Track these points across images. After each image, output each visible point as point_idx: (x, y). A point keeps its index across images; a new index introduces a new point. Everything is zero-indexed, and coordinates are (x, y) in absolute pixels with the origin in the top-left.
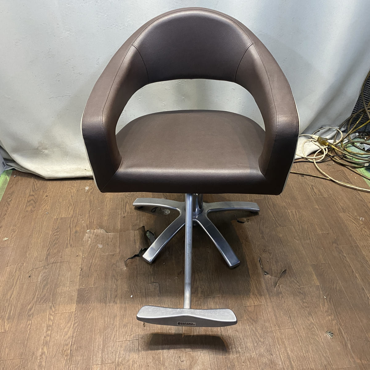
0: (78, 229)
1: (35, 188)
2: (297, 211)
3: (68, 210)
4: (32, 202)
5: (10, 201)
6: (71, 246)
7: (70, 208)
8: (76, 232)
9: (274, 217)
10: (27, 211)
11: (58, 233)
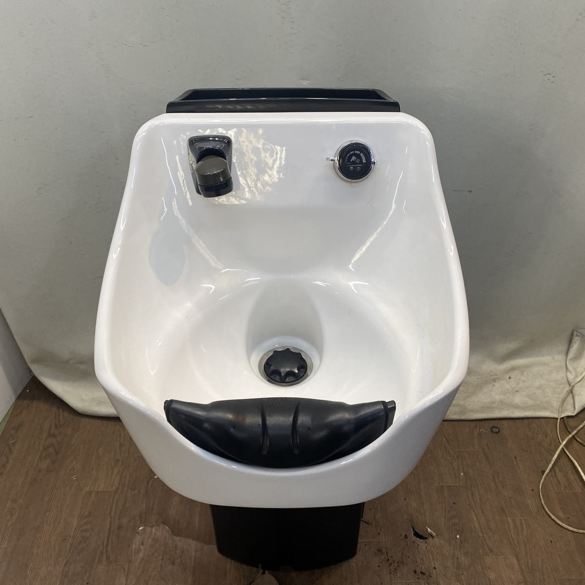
0: (125, 520)
1: (59, 420)
2: (523, 520)
3: (112, 474)
4: (51, 450)
5: (14, 444)
6: (108, 558)
7: (116, 471)
8: (120, 527)
9: (482, 532)
10: (40, 471)
11: (89, 527)
